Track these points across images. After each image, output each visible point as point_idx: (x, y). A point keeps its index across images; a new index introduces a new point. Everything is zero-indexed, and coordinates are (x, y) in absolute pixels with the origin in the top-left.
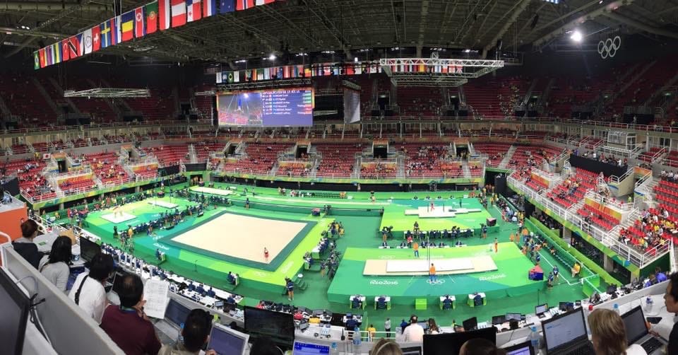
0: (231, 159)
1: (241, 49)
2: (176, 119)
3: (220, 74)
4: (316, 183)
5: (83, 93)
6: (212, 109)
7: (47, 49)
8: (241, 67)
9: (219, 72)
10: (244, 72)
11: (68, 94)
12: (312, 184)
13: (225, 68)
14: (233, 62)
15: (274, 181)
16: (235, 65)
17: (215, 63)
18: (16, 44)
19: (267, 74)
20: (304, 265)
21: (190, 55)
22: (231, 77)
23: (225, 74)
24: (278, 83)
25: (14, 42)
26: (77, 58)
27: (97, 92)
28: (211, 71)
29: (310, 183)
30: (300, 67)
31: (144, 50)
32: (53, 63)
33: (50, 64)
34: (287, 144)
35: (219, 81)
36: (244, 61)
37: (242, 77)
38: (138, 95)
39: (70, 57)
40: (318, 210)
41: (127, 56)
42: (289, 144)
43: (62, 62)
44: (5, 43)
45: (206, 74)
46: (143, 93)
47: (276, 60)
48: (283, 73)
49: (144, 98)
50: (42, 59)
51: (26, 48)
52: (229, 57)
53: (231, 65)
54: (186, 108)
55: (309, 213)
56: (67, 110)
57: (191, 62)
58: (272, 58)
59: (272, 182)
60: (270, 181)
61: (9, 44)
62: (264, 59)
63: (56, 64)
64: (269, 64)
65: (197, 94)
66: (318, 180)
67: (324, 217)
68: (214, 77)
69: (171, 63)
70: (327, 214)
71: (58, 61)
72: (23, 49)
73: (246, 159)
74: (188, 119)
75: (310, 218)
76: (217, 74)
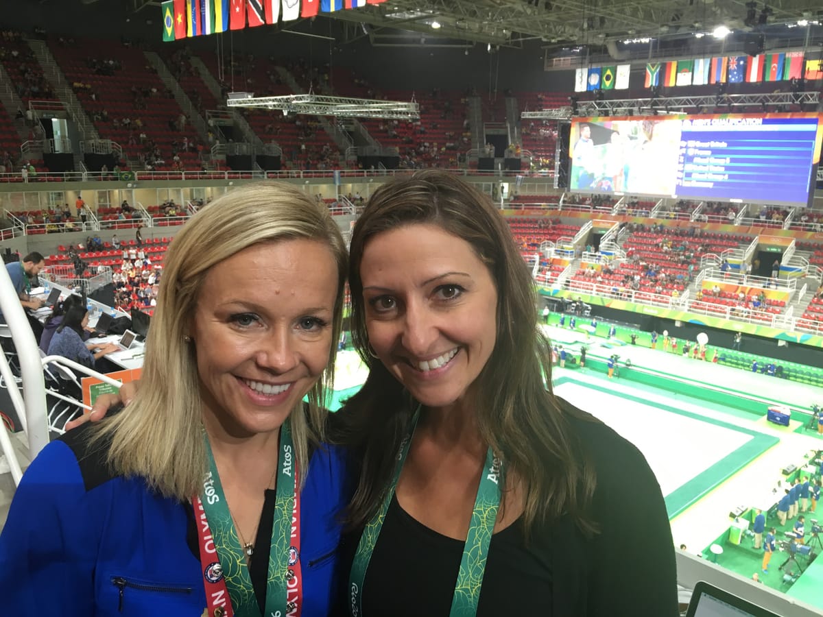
0: (591, 263)
1: (641, 14)
2: (472, 166)
3: (585, 71)
4: (792, 344)
5: (270, 102)
6: (558, 151)
8: (636, 55)
9: (582, 65)
10: (646, 65)
11: (235, 101)
12: (781, 343)
13: (597, 56)
14: (618, 44)
15: (682, 322)
16: (620, 47)
17: (573, 45)
19: (700, 73)
20: (729, 532)
21: (517, 29)
22: (608, 78)
23: (596, 71)
24: (729, 101)
26: (261, 27)
27: (302, 102)
28: (561, 63)
29: (776, 340)
30: (795, 55)
31: (407, 16)
32: (208, 32)
33: (198, 33)
34: (729, 238)
35: (580, 87)
36: (645, 40)
37: (637, 77)
38: (392, 113)
39: (247, 24)
40: (786, 411)
41: (371, 27)
42: (736, 239)
43: (227, 33)
45: (549, 69)
46: (403, 109)
47: (730, 38)
48: (745, 70)
49: (405, 121)
50: (181, 19)
52: (607, 35)
53: (612, 50)
54: (500, 143)
55: (763, 415)
56: (230, 133)
57: (517, 44)
58: (721, 32)
59: (678, 324)
60: (674, 321)
62: (699, 36)
63: (214, 36)
64: (709, 49)
65: (526, 115)
66: (799, 337)
67: (798, 431)
68: (571, 77)
70: (807, 427)
71: (219, 29)
73: (623, 266)
74: (500, 166)
75: (762, 425)
76: (578, 71)
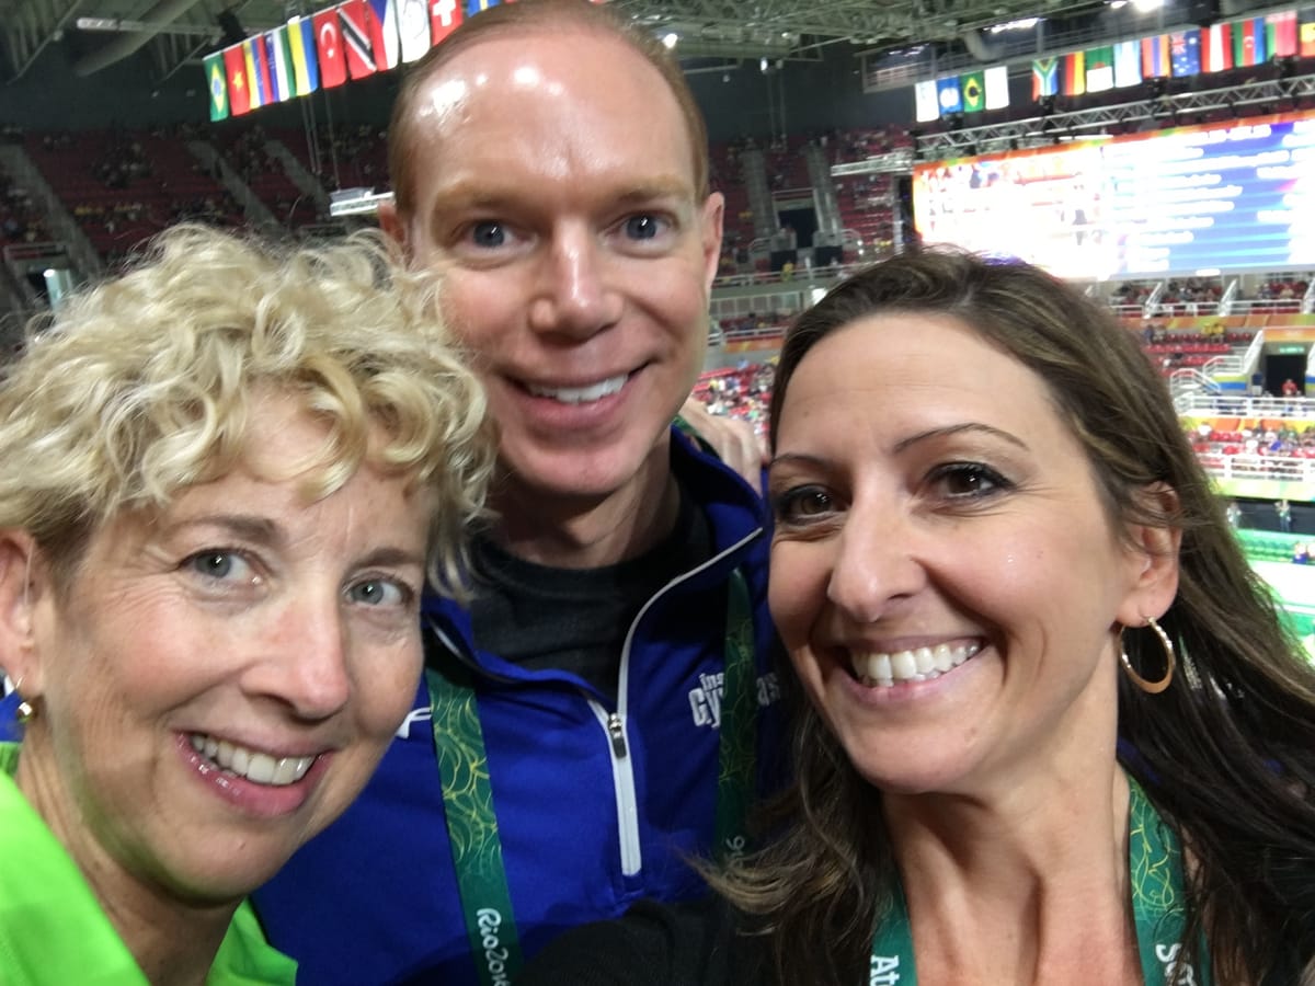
2: (761, 267)
3: (932, 85)
6: (898, 223)
7: (254, 43)
8: (1016, 49)
9: (925, 76)
10: (1031, 64)
11: (344, 206)
13: (949, 56)
14: (982, 34)
16: (988, 39)
17: (905, 45)
18: (126, 26)
19: (1126, 67)
21: (806, 30)
22: (973, 92)
23: (949, 84)
24: (1173, 106)
25: (118, 17)
26: (373, 75)
28: (890, 76)
30: (1281, 17)
32: (285, 97)
33: (269, 101)
35: (926, 113)
36: (1028, 23)
37: (1020, 85)
39: (349, 76)
42: (1225, 339)
43: (320, 92)
44: (83, 23)
45: (867, 90)
48: (1200, 52)
50: (238, 81)
51: (167, 36)
52: (961, 21)
53: (975, 46)
54: (803, 223)
57: (812, 53)
61: (99, 24)
63: (296, 102)
64: (1138, 24)
65: (842, 170)
68: (907, 99)
69: (732, 61)
71: (305, 88)
72: (153, 41)
74: (808, 262)
76: (919, 87)
